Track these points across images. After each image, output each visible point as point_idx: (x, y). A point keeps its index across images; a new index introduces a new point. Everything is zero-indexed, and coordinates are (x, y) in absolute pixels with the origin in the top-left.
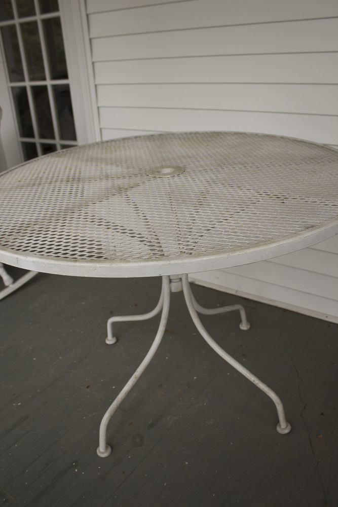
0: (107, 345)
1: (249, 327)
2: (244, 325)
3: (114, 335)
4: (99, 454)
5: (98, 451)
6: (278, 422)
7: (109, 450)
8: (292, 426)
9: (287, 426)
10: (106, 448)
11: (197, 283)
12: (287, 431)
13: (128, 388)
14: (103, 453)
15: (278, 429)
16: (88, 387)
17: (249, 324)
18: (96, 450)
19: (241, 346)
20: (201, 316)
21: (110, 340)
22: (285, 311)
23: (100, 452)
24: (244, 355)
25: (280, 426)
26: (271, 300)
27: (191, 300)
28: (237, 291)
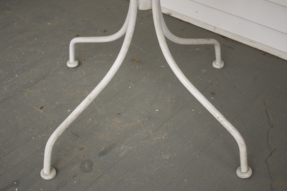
0: (68, 68)
1: (222, 66)
2: (217, 63)
3: (76, 59)
4: (42, 176)
5: (41, 172)
6: (239, 165)
7: (54, 172)
8: (253, 171)
9: (248, 170)
10: (51, 170)
11: (173, 15)
12: (247, 175)
13: (80, 109)
14: (46, 175)
15: (238, 172)
16: (41, 108)
17: (223, 62)
18: (40, 171)
19: (211, 83)
20: (169, 43)
21: (72, 63)
22: (265, 54)
23: (44, 174)
24: (212, 93)
25: (240, 170)
26: (251, 41)
27: (160, 20)
28: (215, 28)
